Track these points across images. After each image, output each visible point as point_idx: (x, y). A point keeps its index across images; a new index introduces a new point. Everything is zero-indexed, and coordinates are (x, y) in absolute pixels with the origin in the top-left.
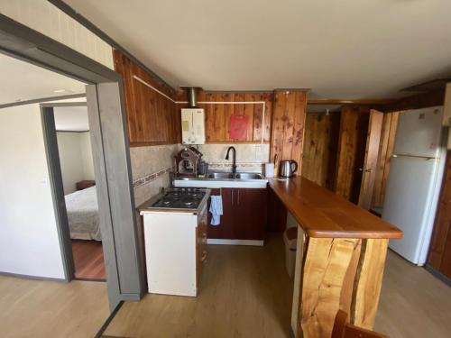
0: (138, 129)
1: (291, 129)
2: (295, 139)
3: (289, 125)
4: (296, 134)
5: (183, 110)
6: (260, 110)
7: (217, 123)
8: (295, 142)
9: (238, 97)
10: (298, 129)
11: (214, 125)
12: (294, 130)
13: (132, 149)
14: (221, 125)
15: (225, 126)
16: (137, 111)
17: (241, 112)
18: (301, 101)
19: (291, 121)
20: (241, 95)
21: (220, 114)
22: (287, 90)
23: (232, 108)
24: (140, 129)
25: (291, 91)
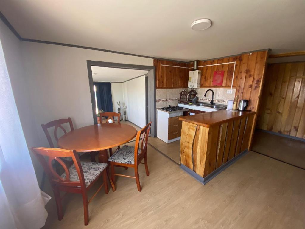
0: (161, 82)
1: (252, 78)
2: (254, 85)
3: (250, 76)
4: (255, 82)
5: (190, 72)
6: (232, 67)
7: (207, 77)
8: (254, 87)
9: (219, 61)
10: (256, 78)
11: (205, 78)
12: (254, 78)
13: (157, 90)
14: (209, 78)
15: (210, 78)
16: (162, 77)
17: (220, 70)
18: (262, 58)
19: (252, 73)
20: (221, 60)
21: (209, 71)
22: (250, 52)
23: (216, 68)
24: (162, 82)
25: (253, 52)
